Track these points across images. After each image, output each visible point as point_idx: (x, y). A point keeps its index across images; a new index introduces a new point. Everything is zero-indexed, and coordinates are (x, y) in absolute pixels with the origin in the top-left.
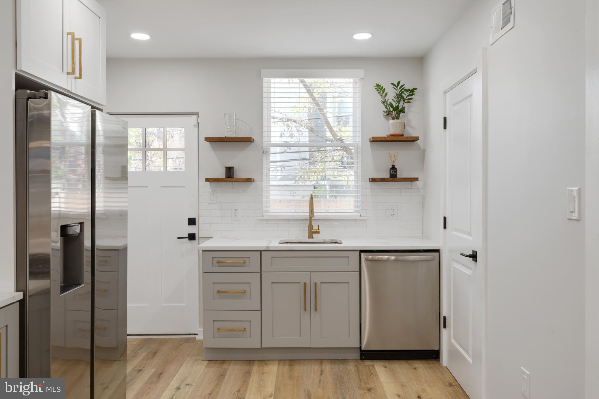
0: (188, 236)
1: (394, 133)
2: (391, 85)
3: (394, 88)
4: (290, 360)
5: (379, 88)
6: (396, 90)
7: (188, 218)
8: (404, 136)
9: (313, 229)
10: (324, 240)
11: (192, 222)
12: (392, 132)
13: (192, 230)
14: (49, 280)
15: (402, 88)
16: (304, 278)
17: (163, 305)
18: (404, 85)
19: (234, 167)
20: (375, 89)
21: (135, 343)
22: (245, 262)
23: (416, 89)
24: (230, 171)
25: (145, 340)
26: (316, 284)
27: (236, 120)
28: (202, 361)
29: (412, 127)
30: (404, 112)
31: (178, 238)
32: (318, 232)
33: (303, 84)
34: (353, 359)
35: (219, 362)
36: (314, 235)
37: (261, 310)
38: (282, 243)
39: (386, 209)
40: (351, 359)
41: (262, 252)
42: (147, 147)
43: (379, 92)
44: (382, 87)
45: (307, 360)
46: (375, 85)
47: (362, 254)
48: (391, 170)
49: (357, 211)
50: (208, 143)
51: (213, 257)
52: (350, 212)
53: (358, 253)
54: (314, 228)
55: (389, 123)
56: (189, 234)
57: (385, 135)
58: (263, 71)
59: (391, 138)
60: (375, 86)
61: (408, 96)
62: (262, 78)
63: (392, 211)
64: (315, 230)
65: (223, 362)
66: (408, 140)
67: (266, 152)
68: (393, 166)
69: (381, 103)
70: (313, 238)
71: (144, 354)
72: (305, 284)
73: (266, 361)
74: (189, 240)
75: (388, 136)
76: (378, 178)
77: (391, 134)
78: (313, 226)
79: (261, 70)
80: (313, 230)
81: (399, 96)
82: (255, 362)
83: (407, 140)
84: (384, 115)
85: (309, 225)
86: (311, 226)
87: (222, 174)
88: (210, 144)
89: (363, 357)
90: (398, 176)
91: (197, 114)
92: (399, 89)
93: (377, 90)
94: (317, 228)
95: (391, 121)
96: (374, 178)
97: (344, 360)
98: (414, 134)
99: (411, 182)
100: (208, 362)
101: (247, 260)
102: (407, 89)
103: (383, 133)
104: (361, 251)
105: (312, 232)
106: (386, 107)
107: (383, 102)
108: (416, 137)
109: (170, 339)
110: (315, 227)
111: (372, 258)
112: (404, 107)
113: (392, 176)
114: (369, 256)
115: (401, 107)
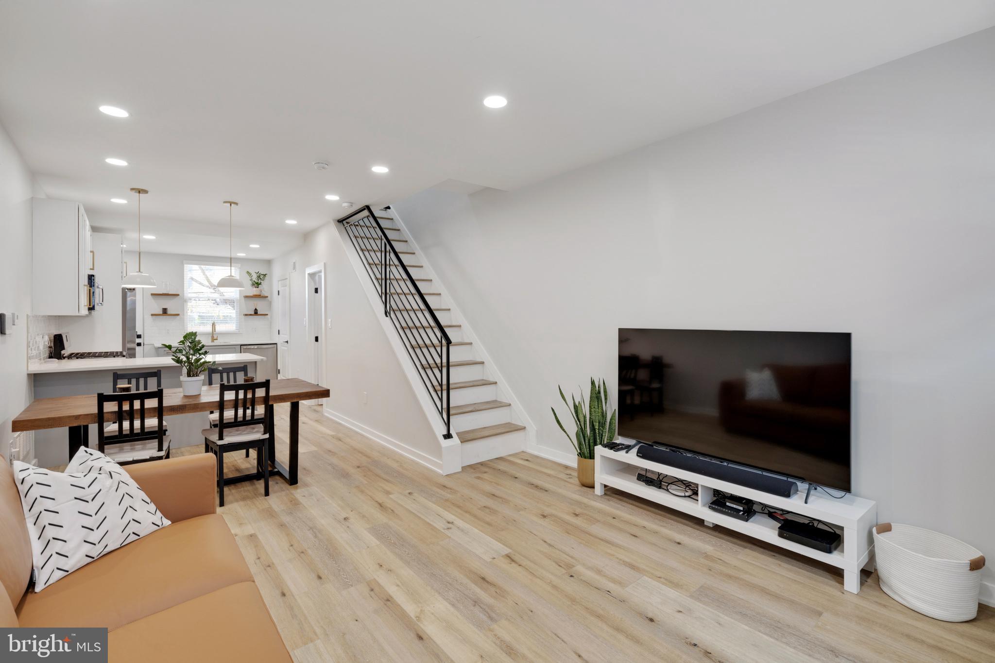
1: (256, 294)
2: (254, 272)
6: (257, 274)
8: (261, 295)
18: (261, 272)
19: (167, 308)
23: (267, 274)
24: (165, 311)
27: (170, 285)
29: (264, 291)
30: (261, 285)
32: (217, 339)
36: (215, 341)
39: (252, 328)
44: (250, 273)
46: (247, 272)
48: (255, 311)
49: (237, 329)
52: (233, 329)
58: (184, 261)
59: (254, 296)
61: (263, 277)
62: (183, 264)
63: (255, 329)
64: (215, 339)
67: (186, 301)
68: (256, 309)
76: (248, 314)
77: (254, 294)
81: (259, 277)
83: (263, 297)
84: (251, 285)
86: (213, 337)
87: (160, 312)
90: (258, 313)
93: (248, 274)
95: (255, 288)
96: (246, 314)
98: (266, 294)
99: (264, 316)
102: (263, 274)
103: (251, 294)
104: (241, 345)
105: (213, 340)
106: (252, 282)
107: (250, 279)
110: (215, 337)
112: (261, 282)
113: (255, 313)
114: (245, 347)
115: (259, 282)
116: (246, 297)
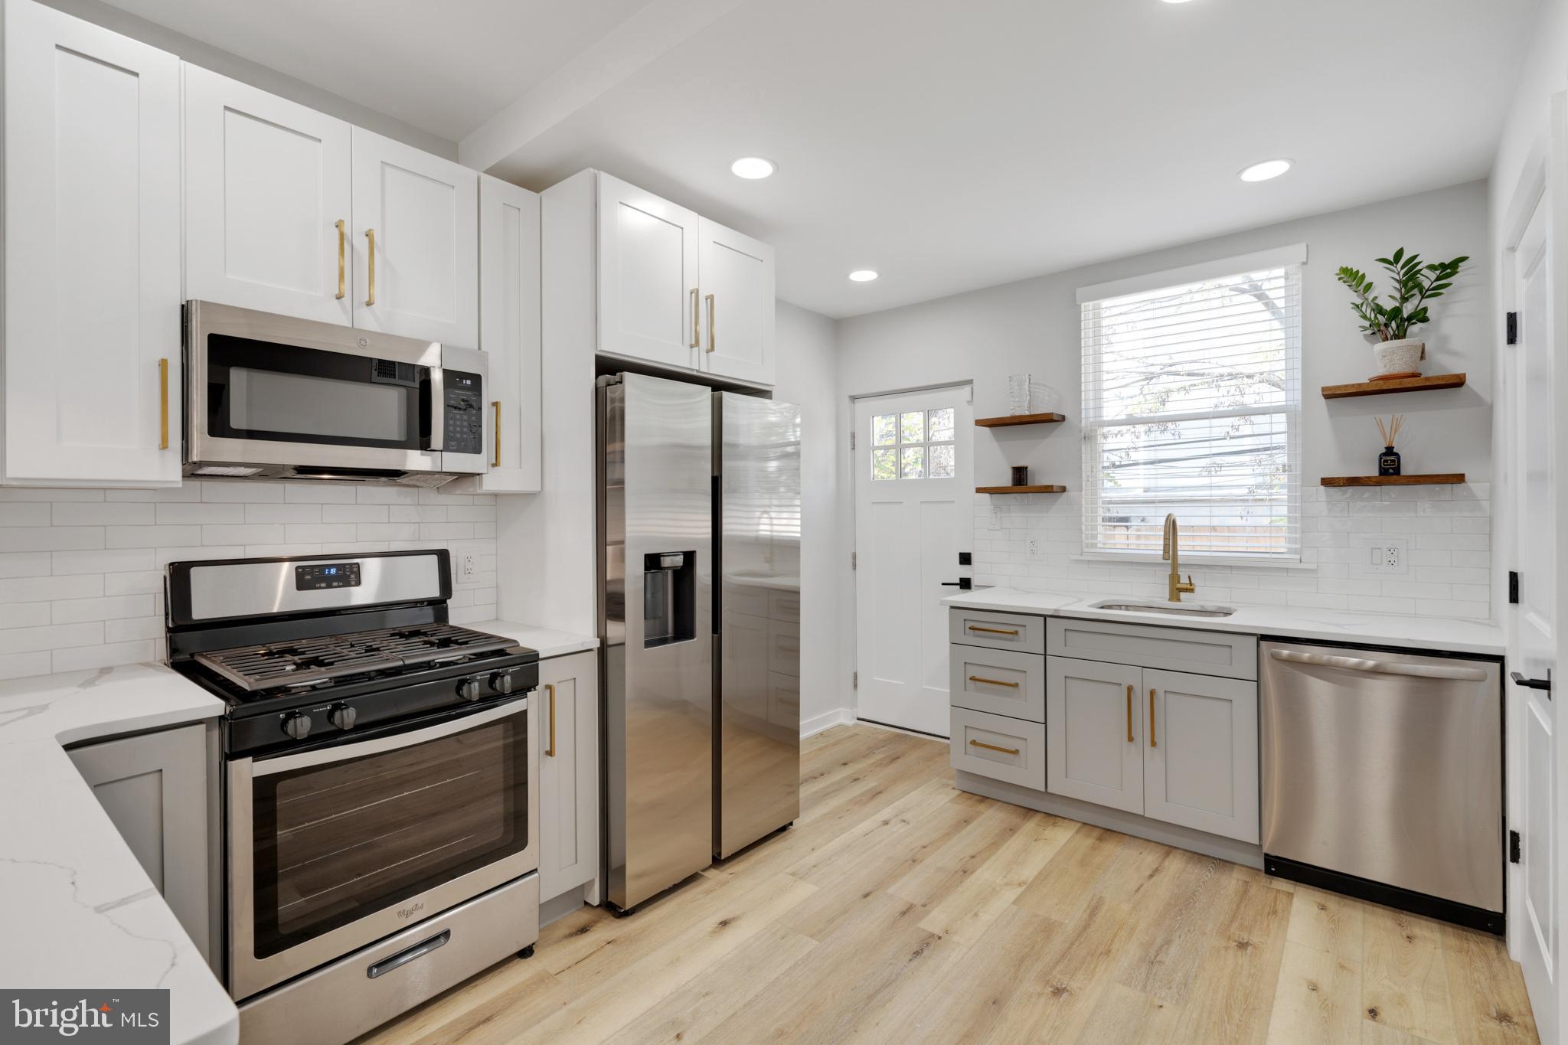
0: (958, 582)
1: (1387, 373)
2: (1378, 263)
3: (1387, 268)
4: (1105, 829)
5: (1351, 277)
6: (1394, 271)
7: (960, 553)
8: (1422, 376)
9: (1179, 582)
10: (1202, 607)
11: (965, 559)
12: (1381, 370)
13: (964, 572)
14: (623, 623)
15: (1413, 263)
16: (1131, 677)
17: (924, 687)
18: (1418, 255)
19: (1027, 468)
20: (1340, 279)
21: (881, 737)
22: (1016, 633)
23: (1464, 259)
24: (1020, 475)
25: (898, 735)
26: (1152, 693)
27: (1031, 386)
28: (953, 788)
29: (1455, 354)
30: (1425, 320)
31: (943, 584)
32: (1192, 591)
33: (1263, 303)
34: (1248, 867)
35: (977, 797)
36: (1183, 595)
37: (1046, 723)
38: (1102, 608)
39: (1372, 549)
40: (1243, 866)
41: (1048, 619)
42: (904, 442)
43: (1349, 286)
44: (1358, 272)
45: (1141, 838)
46: (1338, 272)
47: (1263, 643)
48: (1380, 459)
49: (1295, 552)
50: (988, 428)
51: (965, 620)
52: (1273, 553)
53: (1254, 639)
54: (1181, 582)
55: (1375, 350)
56: (961, 579)
57: (1365, 380)
58: (1080, 292)
59: (1376, 385)
60: (1337, 274)
61: (1437, 279)
62: (1078, 304)
63: (1390, 553)
64: (1184, 586)
65: (984, 799)
66: (1431, 384)
67: (1089, 438)
68: (1390, 451)
69: (1353, 308)
70: (1179, 600)
71: (882, 756)
72: (1130, 689)
73: (1058, 819)
74: (961, 588)
75: (1372, 380)
76: (1338, 478)
77: (1380, 374)
78: (1179, 577)
79: (1075, 292)
80: (1178, 586)
81: (1410, 282)
82: (1038, 814)
83: (1428, 384)
84: (1365, 335)
85: (1170, 575)
86: (1174, 578)
87: (1006, 480)
88: (992, 432)
89: (1273, 869)
90: (1403, 472)
91: (970, 382)
92: (1402, 268)
93: (1344, 282)
94: (1188, 582)
95: (1381, 346)
96: (1328, 478)
97: (1226, 861)
98: (1454, 368)
99: (1450, 485)
100: (960, 792)
101: (1020, 630)
102: (1437, 264)
103: (1361, 376)
104: (1264, 637)
105: (1177, 590)
106: (1364, 317)
107: (1357, 306)
108: (1457, 376)
109: (932, 741)
110: (1184, 580)
111: (1290, 655)
112: (1425, 310)
113: (1383, 472)
114: (1286, 651)
115: (1408, 309)
116: (1332, 395)
